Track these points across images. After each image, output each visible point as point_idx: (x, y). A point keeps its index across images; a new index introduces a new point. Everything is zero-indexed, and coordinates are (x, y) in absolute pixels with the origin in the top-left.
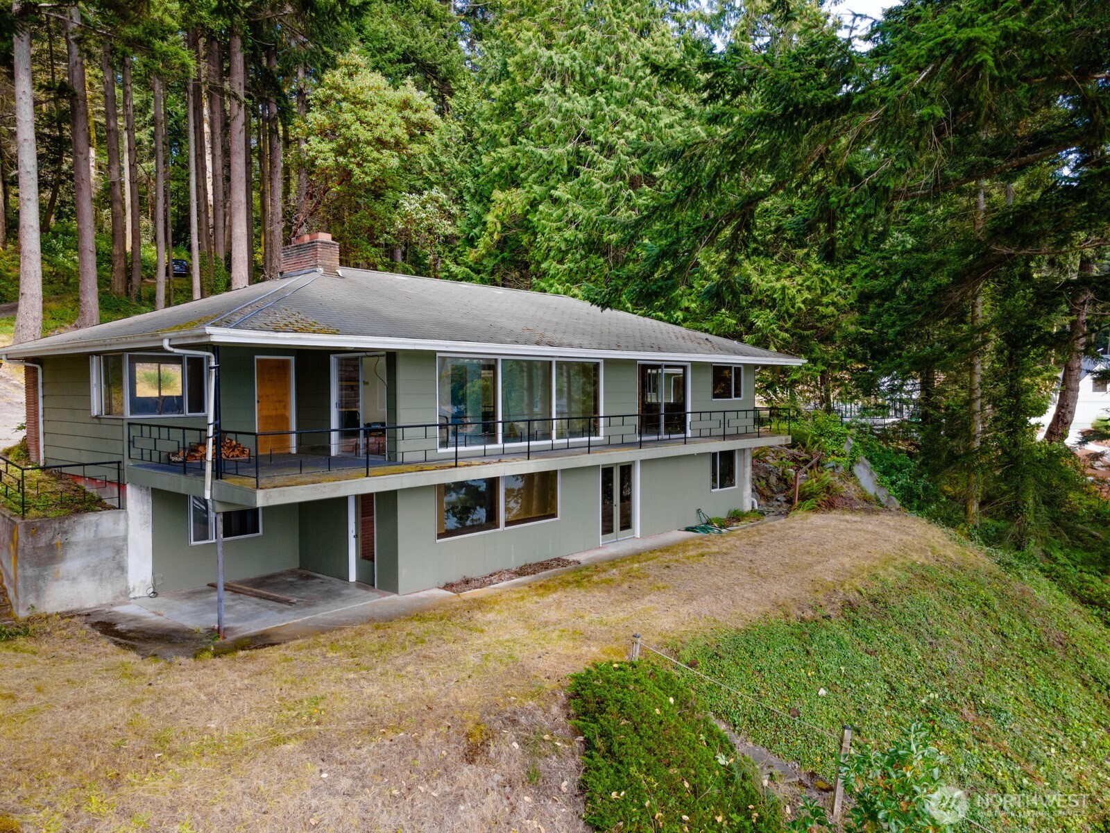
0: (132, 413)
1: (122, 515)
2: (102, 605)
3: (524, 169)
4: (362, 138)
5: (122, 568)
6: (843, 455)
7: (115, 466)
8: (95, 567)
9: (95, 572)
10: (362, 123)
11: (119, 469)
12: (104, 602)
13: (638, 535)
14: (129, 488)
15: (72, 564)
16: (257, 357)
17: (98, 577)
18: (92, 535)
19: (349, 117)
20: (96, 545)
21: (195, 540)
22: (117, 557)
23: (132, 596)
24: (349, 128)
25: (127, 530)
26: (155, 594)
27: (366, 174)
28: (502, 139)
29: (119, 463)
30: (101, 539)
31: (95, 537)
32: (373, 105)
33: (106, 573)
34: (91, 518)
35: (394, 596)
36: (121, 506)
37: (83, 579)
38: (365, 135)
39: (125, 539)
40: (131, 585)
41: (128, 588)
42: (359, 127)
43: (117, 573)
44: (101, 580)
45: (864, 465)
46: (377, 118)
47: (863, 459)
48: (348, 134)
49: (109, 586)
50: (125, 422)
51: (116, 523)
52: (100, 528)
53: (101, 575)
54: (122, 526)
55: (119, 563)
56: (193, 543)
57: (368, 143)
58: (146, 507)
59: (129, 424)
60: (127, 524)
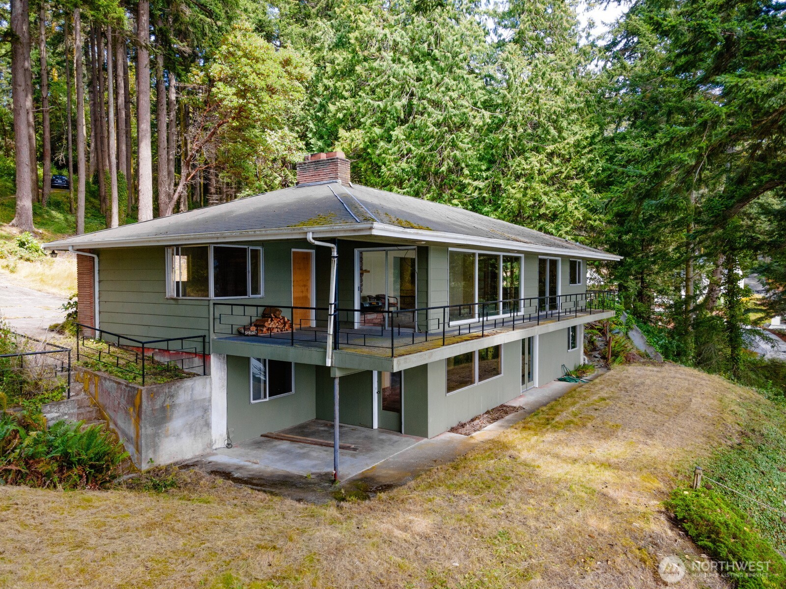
0: (216, 295)
1: (208, 380)
2: (196, 457)
3: (363, 116)
4: (259, 86)
5: (208, 425)
6: (621, 324)
7: (201, 339)
8: (191, 424)
9: (191, 428)
10: (257, 74)
11: (204, 342)
12: (197, 454)
13: (537, 385)
14: (212, 357)
15: (177, 423)
16: (293, 250)
17: (193, 433)
18: (189, 397)
19: (248, 69)
20: (192, 406)
21: (254, 399)
22: (205, 415)
23: (214, 447)
24: (247, 77)
25: (211, 392)
26: (229, 446)
27: (261, 112)
28: (344, 93)
29: (204, 337)
30: (194, 401)
31: (191, 398)
32: (264, 61)
33: (198, 429)
34: (188, 383)
35: (425, 440)
36: (206, 372)
37: (184, 434)
38: (260, 83)
39: (210, 401)
40: (213, 438)
41: (211, 441)
42: (256, 78)
43: (205, 429)
44: (195, 435)
45: (637, 331)
46: (267, 71)
47: (634, 326)
48: (247, 82)
49: (200, 440)
50: (211, 303)
51: (204, 387)
52: (195, 392)
53: (195, 431)
54: (208, 390)
55: (206, 421)
56: (252, 402)
57: (262, 89)
58: (223, 373)
59: (214, 304)
60: (211, 388)
